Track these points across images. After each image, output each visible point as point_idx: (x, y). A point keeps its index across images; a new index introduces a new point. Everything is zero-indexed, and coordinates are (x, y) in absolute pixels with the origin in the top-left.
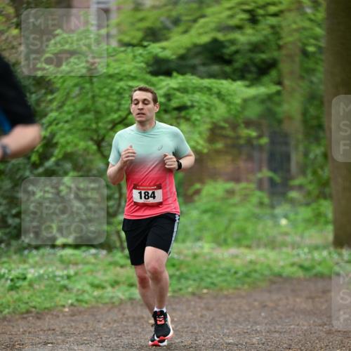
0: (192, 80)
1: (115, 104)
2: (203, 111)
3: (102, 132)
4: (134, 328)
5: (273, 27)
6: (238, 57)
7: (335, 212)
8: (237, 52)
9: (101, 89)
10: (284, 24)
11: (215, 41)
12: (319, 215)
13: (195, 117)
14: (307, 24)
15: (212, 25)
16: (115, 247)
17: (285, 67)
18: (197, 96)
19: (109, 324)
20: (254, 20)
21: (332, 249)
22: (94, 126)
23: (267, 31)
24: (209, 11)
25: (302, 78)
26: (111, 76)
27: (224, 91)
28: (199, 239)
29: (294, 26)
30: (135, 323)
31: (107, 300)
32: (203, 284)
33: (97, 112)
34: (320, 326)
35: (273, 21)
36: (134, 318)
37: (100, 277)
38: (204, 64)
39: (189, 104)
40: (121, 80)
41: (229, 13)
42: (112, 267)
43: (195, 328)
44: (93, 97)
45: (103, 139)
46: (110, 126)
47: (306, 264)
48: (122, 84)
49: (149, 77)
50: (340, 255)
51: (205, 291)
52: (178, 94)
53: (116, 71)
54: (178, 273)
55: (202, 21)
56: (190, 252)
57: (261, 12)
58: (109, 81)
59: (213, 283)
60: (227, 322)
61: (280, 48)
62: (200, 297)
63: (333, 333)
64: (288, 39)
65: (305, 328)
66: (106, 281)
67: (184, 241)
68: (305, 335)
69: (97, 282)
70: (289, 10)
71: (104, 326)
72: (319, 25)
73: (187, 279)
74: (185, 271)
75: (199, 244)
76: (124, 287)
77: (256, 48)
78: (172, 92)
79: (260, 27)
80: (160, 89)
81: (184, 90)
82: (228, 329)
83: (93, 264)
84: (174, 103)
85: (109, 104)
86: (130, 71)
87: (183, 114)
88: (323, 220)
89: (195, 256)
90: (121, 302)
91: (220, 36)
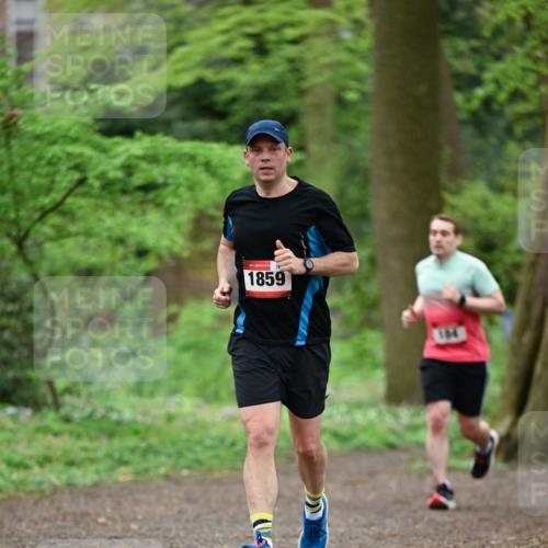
0: (166, 143)
1: (44, 181)
2: (182, 190)
3: (25, 224)
4: (75, 531)
5: (291, 61)
6: (236, 107)
7: (389, 349)
8: (234, 100)
9: (23, 157)
10: (309, 55)
11: (200, 82)
12: (362, 355)
13: (170, 200)
14: (344, 56)
15: (197, 58)
16: (45, 404)
17: (310, 123)
18: (173, 169)
19: (36, 523)
20: (261, 49)
21: (383, 407)
22: (12, 215)
23: (282, 68)
24: (191, 35)
25: (335, 140)
26: (38, 137)
27: (215, 161)
28: (175, 391)
29: (325, 60)
30: (77, 523)
31: (32, 487)
32: (183, 462)
33: (18, 194)
34: (365, 526)
35: (291, 51)
36: (74, 514)
37: (22, 451)
38: (184, 119)
39: (161, 180)
40: (54, 143)
41: (221, 39)
42: (40, 436)
43: (170, 530)
44: (12, 169)
45: (26, 236)
46: (37, 216)
47: (344, 431)
48: (56, 150)
49: (98, 138)
50: (396, 416)
51: (185, 472)
52: (144, 165)
53: (48, 129)
54: (143, 445)
55: (181, 51)
56: (161, 412)
57: (272, 37)
58: (36, 144)
59: (198, 461)
60: (219, 522)
61: (302, 93)
62: (178, 482)
63: (385, 538)
64: (316, 79)
65: (342, 530)
66: (31, 457)
67: (152, 394)
68: (341, 541)
69: (17, 458)
70: (317, 35)
71: (28, 527)
72: (363, 58)
73: (157, 453)
74: (154, 441)
75: (177, 399)
76: (59, 467)
77: (264, 93)
78: (134, 162)
79: (271, 60)
80: (115, 157)
81: (153, 159)
82: (221, 531)
83: (11, 431)
84: (138, 180)
85: (35, 180)
86: (69, 129)
87: (151, 195)
88: (368, 360)
89: (170, 418)
90: (55, 490)
91: (210, 75)
